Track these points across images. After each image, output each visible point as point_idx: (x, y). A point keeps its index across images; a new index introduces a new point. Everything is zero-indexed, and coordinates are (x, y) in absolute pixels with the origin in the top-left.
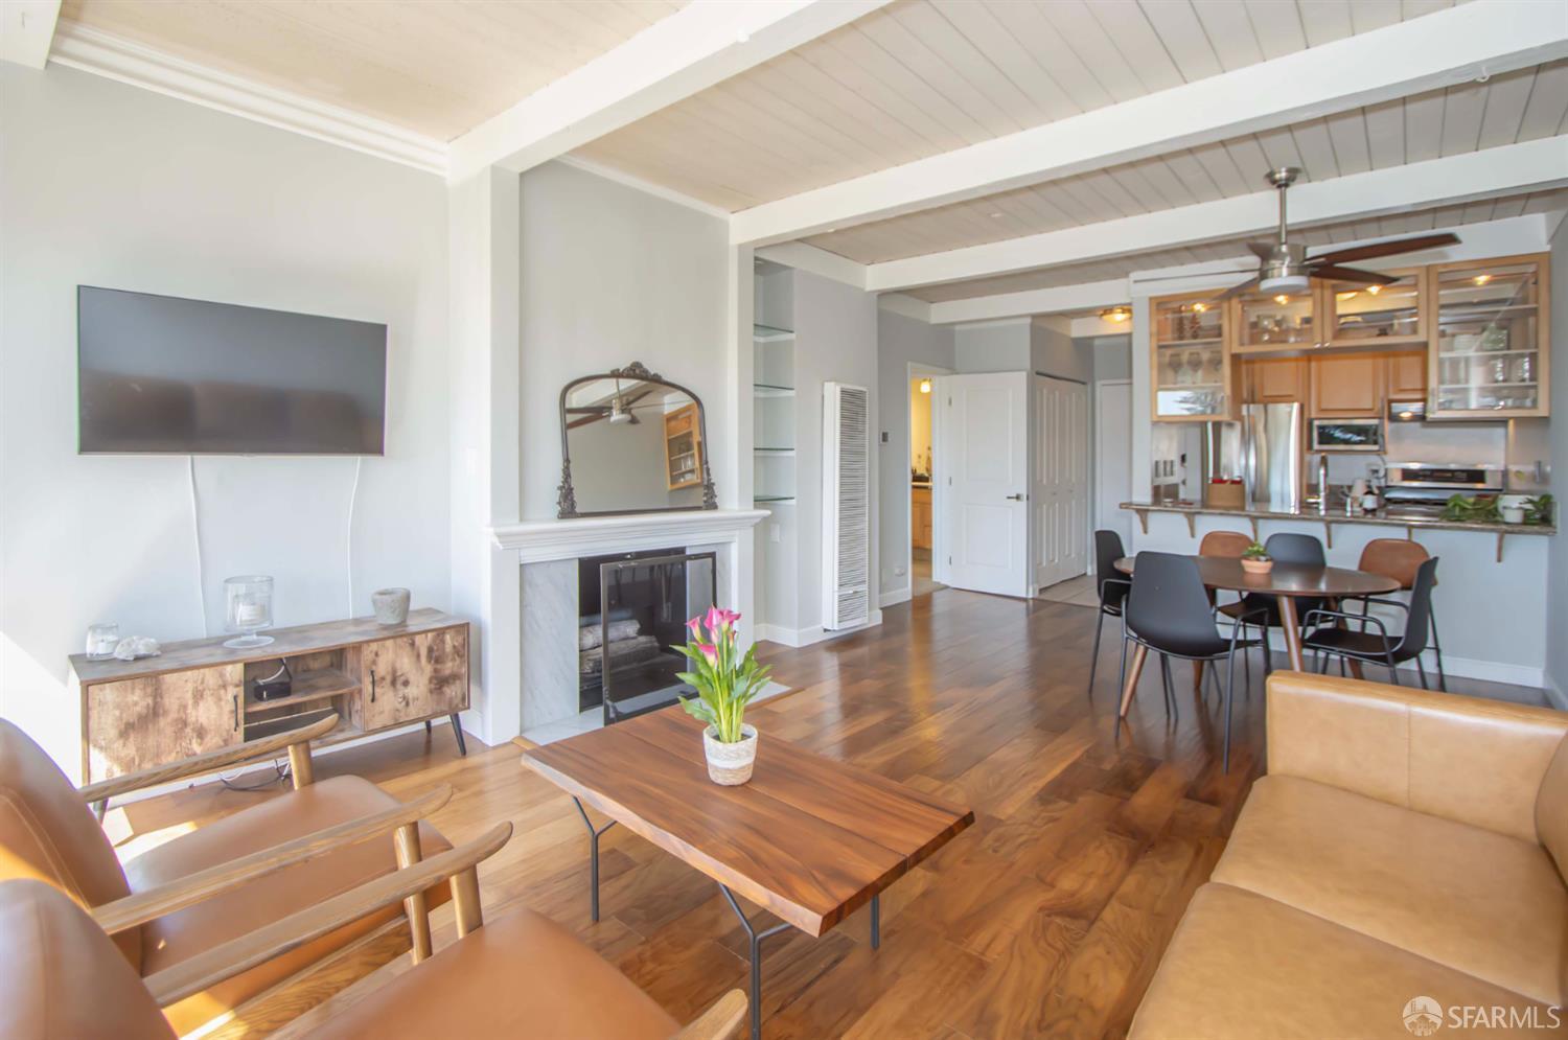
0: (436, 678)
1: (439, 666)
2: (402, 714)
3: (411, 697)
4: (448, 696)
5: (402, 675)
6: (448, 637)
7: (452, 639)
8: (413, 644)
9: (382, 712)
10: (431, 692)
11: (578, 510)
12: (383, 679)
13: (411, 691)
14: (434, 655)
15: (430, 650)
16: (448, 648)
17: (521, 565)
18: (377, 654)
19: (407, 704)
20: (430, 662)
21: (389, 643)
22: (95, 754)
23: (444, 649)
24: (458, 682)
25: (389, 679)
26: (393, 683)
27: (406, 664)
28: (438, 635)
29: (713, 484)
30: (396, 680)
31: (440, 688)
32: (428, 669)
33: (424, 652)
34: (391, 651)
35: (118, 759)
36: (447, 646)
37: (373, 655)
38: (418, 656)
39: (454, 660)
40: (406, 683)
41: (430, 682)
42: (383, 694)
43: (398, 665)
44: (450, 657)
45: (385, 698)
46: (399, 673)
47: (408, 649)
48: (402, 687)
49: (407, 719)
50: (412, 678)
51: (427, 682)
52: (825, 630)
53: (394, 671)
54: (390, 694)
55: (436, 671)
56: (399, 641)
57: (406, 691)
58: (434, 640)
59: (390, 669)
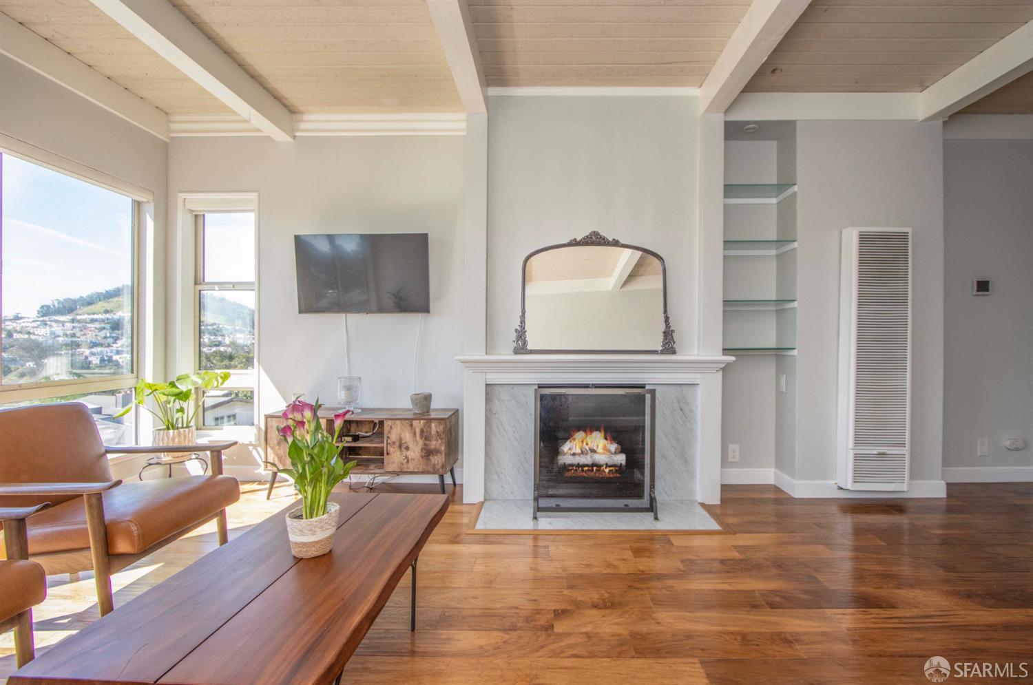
0: (425, 449)
1: (428, 442)
2: (405, 466)
3: (410, 457)
4: (433, 462)
5: (405, 443)
6: (433, 425)
7: (436, 427)
8: (411, 425)
9: (393, 462)
10: (422, 457)
11: (529, 347)
12: (394, 443)
13: (411, 454)
14: (425, 434)
15: (422, 431)
16: (433, 432)
17: (487, 385)
18: (391, 427)
19: (408, 461)
20: (422, 438)
21: (398, 422)
22: (269, 450)
23: (430, 433)
24: (439, 455)
25: (397, 443)
26: (400, 447)
27: (407, 436)
28: (427, 422)
29: (673, 331)
30: (401, 446)
31: (428, 456)
32: (421, 443)
33: (418, 431)
34: (399, 427)
35: (277, 455)
36: (432, 430)
37: (389, 427)
38: (415, 433)
39: (437, 440)
40: (407, 448)
41: (422, 451)
42: (394, 452)
43: (403, 436)
44: (435, 438)
45: (395, 454)
46: (403, 442)
47: (409, 428)
48: (405, 451)
49: (407, 470)
50: (411, 446)
51: (420, 451)
52: (840, 488)
53: (401, 440)
54: (398, 453)
55: (425, 444)
56: (404, 422)
57: (408, 453)
58: (425, 425)
59: (398, 438)
